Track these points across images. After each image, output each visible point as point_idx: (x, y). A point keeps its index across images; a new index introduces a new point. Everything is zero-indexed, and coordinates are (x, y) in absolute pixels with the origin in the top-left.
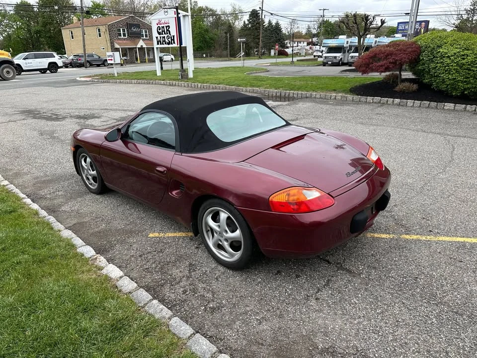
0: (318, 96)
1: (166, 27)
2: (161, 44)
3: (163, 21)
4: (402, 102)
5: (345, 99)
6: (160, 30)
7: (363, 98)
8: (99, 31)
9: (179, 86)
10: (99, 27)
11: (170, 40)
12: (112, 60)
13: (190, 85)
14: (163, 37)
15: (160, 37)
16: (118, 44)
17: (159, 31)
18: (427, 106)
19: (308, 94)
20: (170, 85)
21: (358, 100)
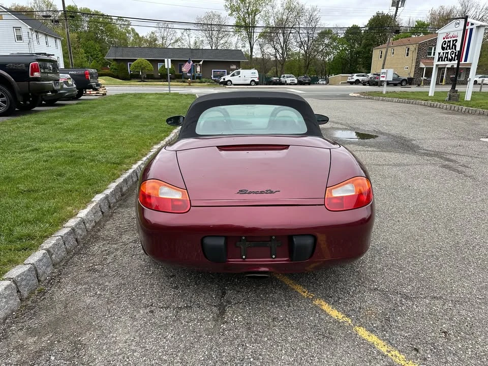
1: (453, 41)
2: (442, 61)
3: (451, 35)
8: (408, 50)
9: (440, 108)
10: (409, 46)
11: (453, 56)
12: (384, 77)
14: (446, 53)
15: (443, 53)
16: (424, 63)
17: (444, 46)
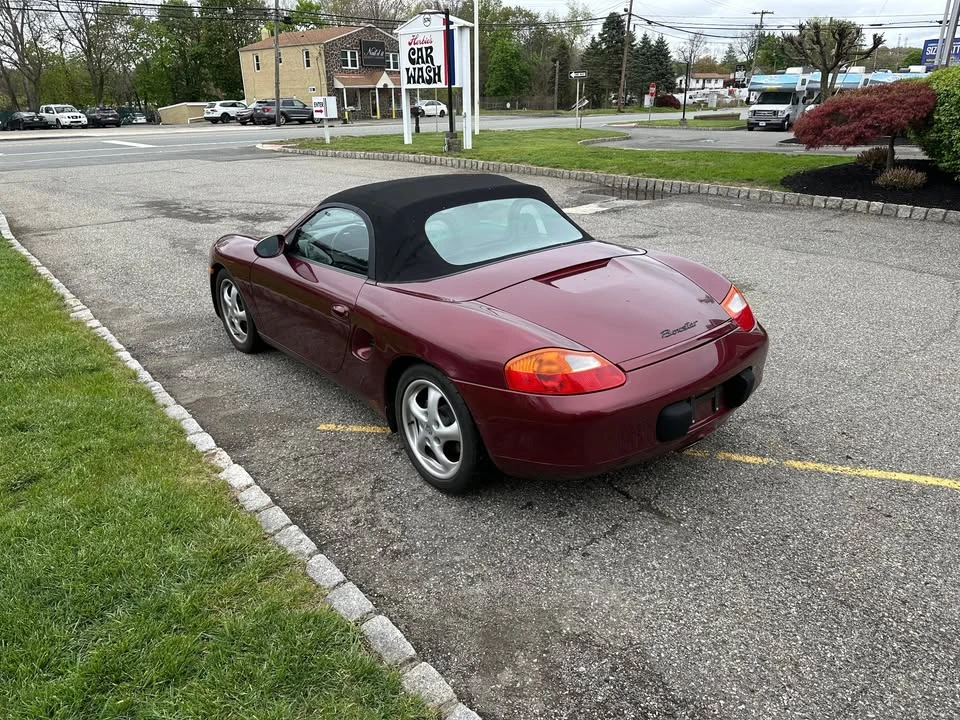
0: (713, 191)
1: (427, 49)
2: (414, 82)
3: (420, 38)
4: (887, 208)
5: (768, 199)
6: (414, 54)
7: (805, 199)
8: (307, 56)
9: (441, 165)
10: (307, 47)
11: (432, 74)
12: (321, 111)
13: (462, 164)
14: (419, 69)
15: (414, 69)
16: (342, 81)
17: (413, 57)
18: (941, 218)
19: (694, 186)
20: (425, 163)
21: (794, 202)
